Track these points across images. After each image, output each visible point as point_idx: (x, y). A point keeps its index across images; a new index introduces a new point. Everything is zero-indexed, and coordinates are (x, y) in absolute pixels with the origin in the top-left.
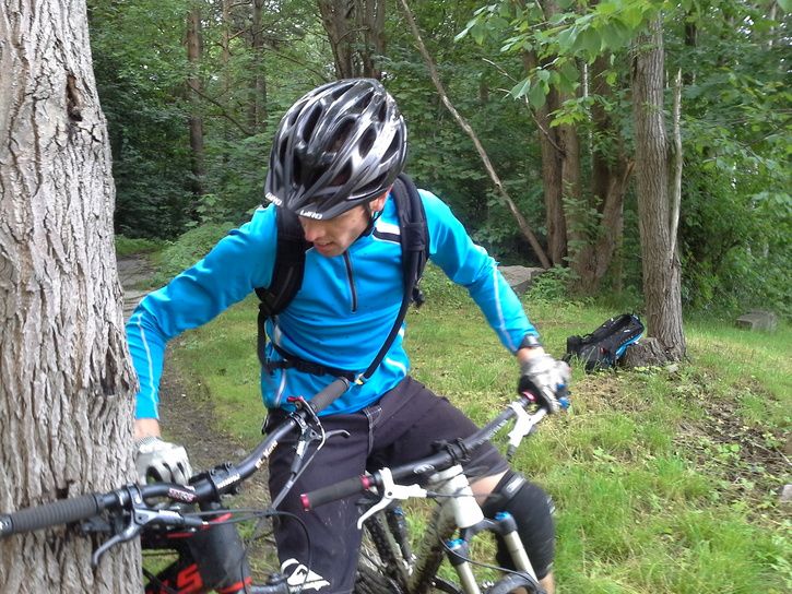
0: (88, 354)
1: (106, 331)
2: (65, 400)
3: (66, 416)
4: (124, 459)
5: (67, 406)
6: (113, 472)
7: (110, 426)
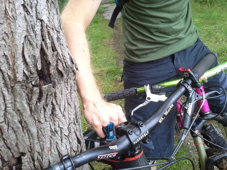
0: (20, 51)
1: (38, 29)
2: (6, 93)
3: (9, 105)
4: (66, 127)
5: (8, 97)
6: (57, 138)
7: (50, 106)
